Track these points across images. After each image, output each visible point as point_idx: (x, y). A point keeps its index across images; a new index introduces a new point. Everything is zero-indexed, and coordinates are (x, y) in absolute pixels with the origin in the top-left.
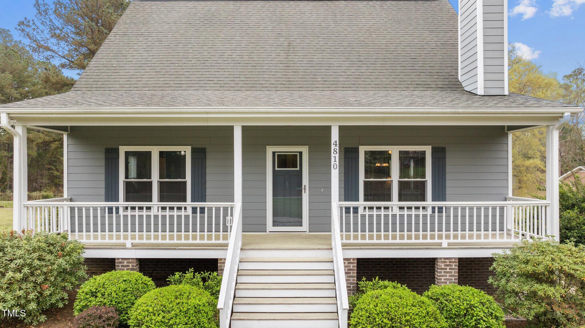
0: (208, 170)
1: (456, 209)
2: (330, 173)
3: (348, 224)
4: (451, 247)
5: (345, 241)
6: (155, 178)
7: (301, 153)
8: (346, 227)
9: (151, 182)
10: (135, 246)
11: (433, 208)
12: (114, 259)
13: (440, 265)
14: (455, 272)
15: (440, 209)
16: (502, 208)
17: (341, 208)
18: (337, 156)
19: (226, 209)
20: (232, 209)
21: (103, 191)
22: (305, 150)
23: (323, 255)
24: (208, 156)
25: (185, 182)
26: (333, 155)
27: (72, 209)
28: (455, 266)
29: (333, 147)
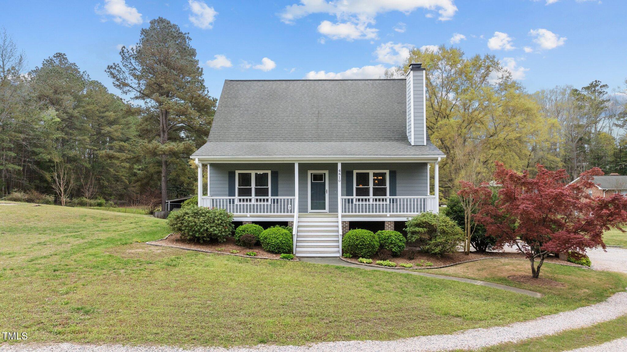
0: (279, 182)
1: (400, 199)
2: (337, 183)
3: (345, 208)
4: (391, 216)
5: (344, 214)
6: (253, 186)
7: (325, 174)
8: (345, 210)
9: (251, 188)
10: (251, 216)
11: (390, 199)
12: (242, 222)
13: (386, 224)
14: (393, 228)
15: (393, 200)
16: (424, 199)
17: (342, 199)
18: (340, 176)
19: (291, 200)
20: (294, 199)
21: (227, 193)
22: (327, 172)
23: (334, 219)
24: (279, 176)
25: (268, 188)
26: (338, 176)
27: (213, 200)
28: (393, 225)
29: (339, 172)
